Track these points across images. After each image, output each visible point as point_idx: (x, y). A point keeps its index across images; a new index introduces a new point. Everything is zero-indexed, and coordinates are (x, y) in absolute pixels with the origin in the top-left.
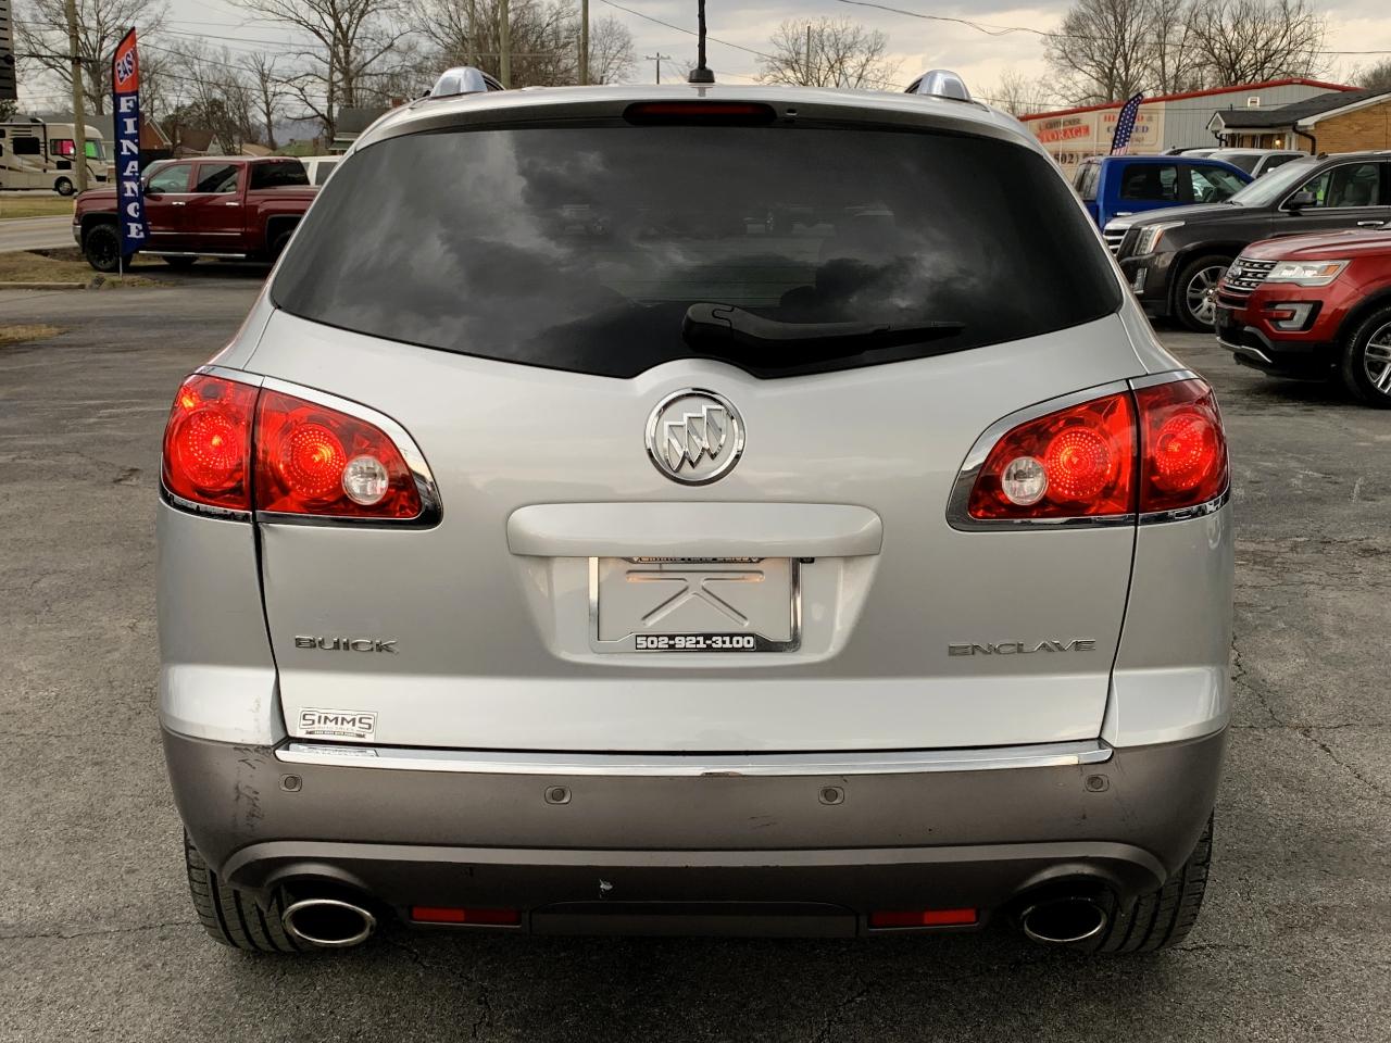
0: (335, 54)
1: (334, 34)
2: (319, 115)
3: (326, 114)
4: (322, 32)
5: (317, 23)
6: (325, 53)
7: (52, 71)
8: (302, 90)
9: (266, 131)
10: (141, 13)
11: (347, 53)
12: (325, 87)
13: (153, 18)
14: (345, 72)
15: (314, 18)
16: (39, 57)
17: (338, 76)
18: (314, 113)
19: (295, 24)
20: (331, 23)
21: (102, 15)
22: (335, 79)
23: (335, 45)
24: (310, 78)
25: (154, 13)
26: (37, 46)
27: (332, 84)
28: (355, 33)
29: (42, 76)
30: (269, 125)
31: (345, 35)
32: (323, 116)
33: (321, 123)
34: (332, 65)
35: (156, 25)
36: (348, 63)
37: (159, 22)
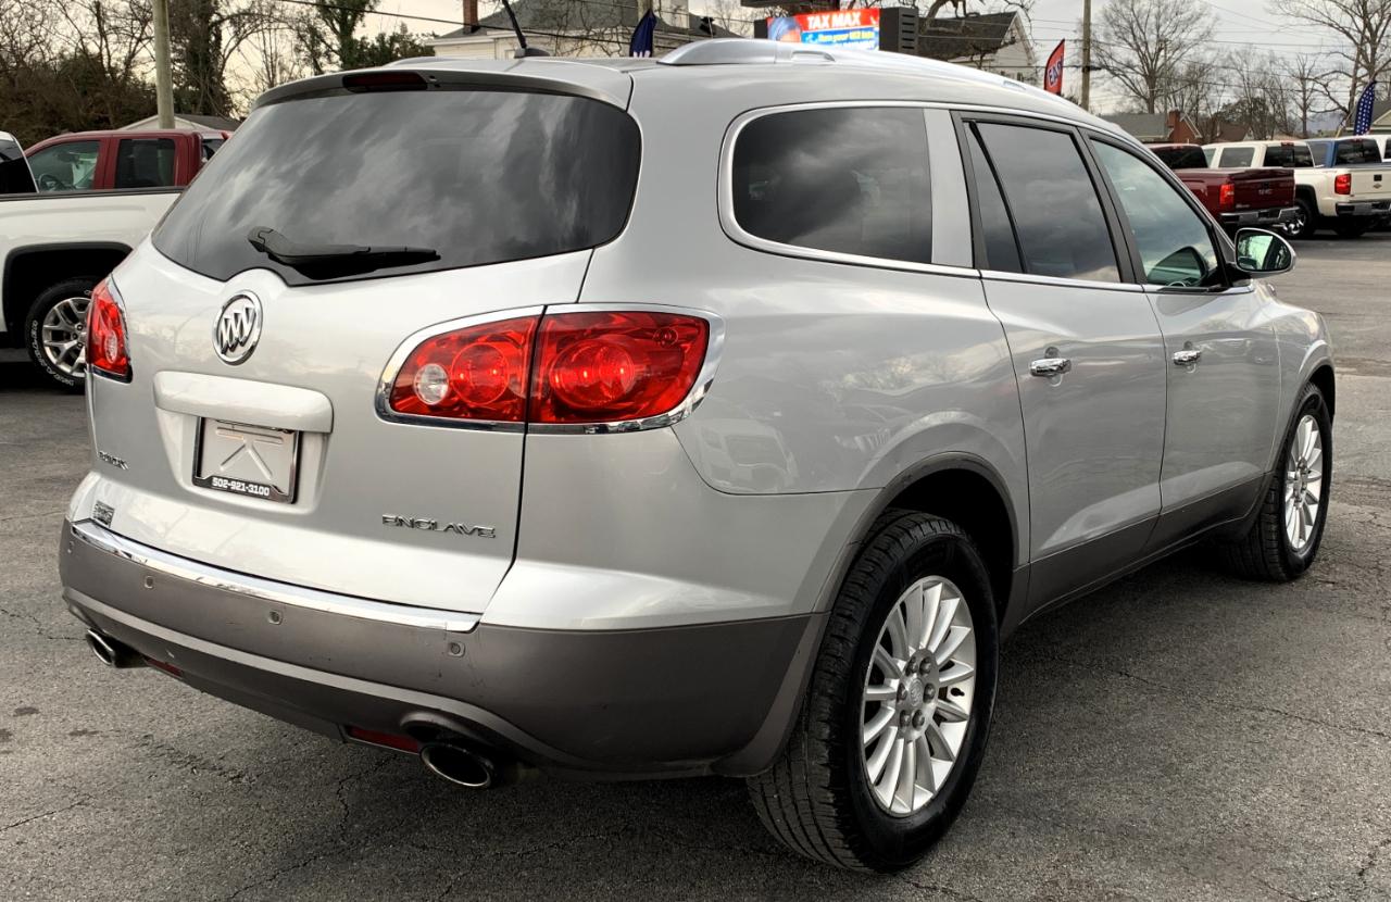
0: (1361, 52)
1: (1363, 33)
2: (1340, 107)
3: (1347, 107)
4: (1352, 33)
5: (1348, 25)
6: (1353, 52)
7: (1116, 78)
8: (1326, 86)
9: (1301, 124)
10: (1195, 26)
11: (1374, 51)
12: (1350, 82)
13: (1205, 29)
14: (1370, 67)
15: (1346, 21)
16: (1107, 68)
17: (1362, 71)
18: (1336, 106)
19: (1326, 28)
20: (1360, 23)
21: (1161, 29)
22: (1359, 75)
23: (1362, 44)
24: (1334, 75)
25: (1206, 25)
26: (1106, 59)
27: (1356, 79)
28: (1383, 32)
29: (1108, 83)
30: (1304, 119)
31: (1374, 34)
32: (1344, 109)
33: (1341, 115)
34: (1358, 61)
35: (1206, 36)
36: (1374, 60)
37: (1209, 33)
